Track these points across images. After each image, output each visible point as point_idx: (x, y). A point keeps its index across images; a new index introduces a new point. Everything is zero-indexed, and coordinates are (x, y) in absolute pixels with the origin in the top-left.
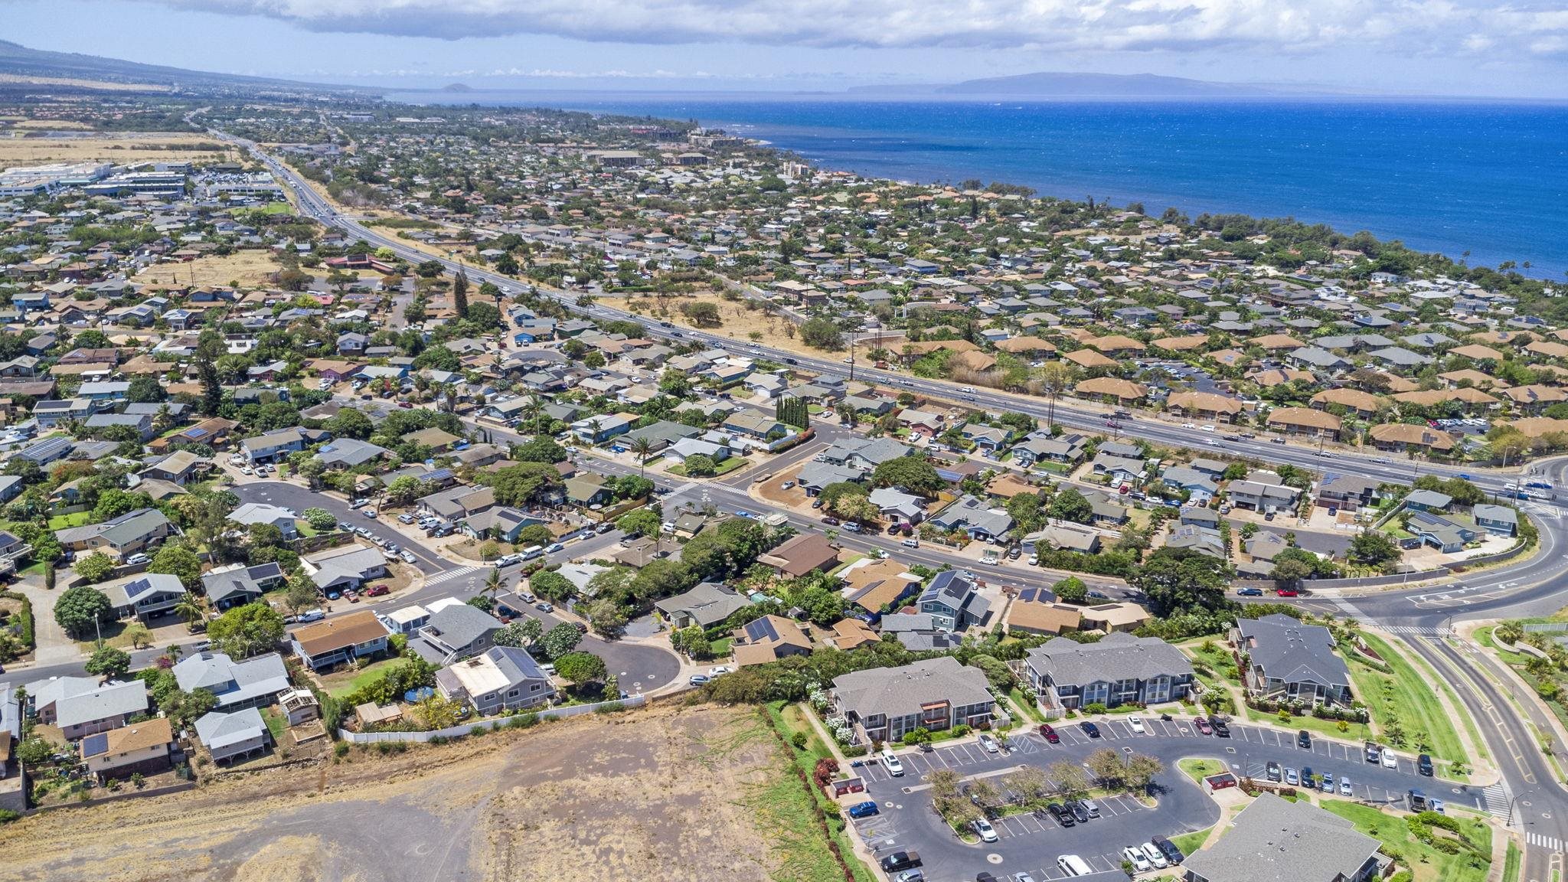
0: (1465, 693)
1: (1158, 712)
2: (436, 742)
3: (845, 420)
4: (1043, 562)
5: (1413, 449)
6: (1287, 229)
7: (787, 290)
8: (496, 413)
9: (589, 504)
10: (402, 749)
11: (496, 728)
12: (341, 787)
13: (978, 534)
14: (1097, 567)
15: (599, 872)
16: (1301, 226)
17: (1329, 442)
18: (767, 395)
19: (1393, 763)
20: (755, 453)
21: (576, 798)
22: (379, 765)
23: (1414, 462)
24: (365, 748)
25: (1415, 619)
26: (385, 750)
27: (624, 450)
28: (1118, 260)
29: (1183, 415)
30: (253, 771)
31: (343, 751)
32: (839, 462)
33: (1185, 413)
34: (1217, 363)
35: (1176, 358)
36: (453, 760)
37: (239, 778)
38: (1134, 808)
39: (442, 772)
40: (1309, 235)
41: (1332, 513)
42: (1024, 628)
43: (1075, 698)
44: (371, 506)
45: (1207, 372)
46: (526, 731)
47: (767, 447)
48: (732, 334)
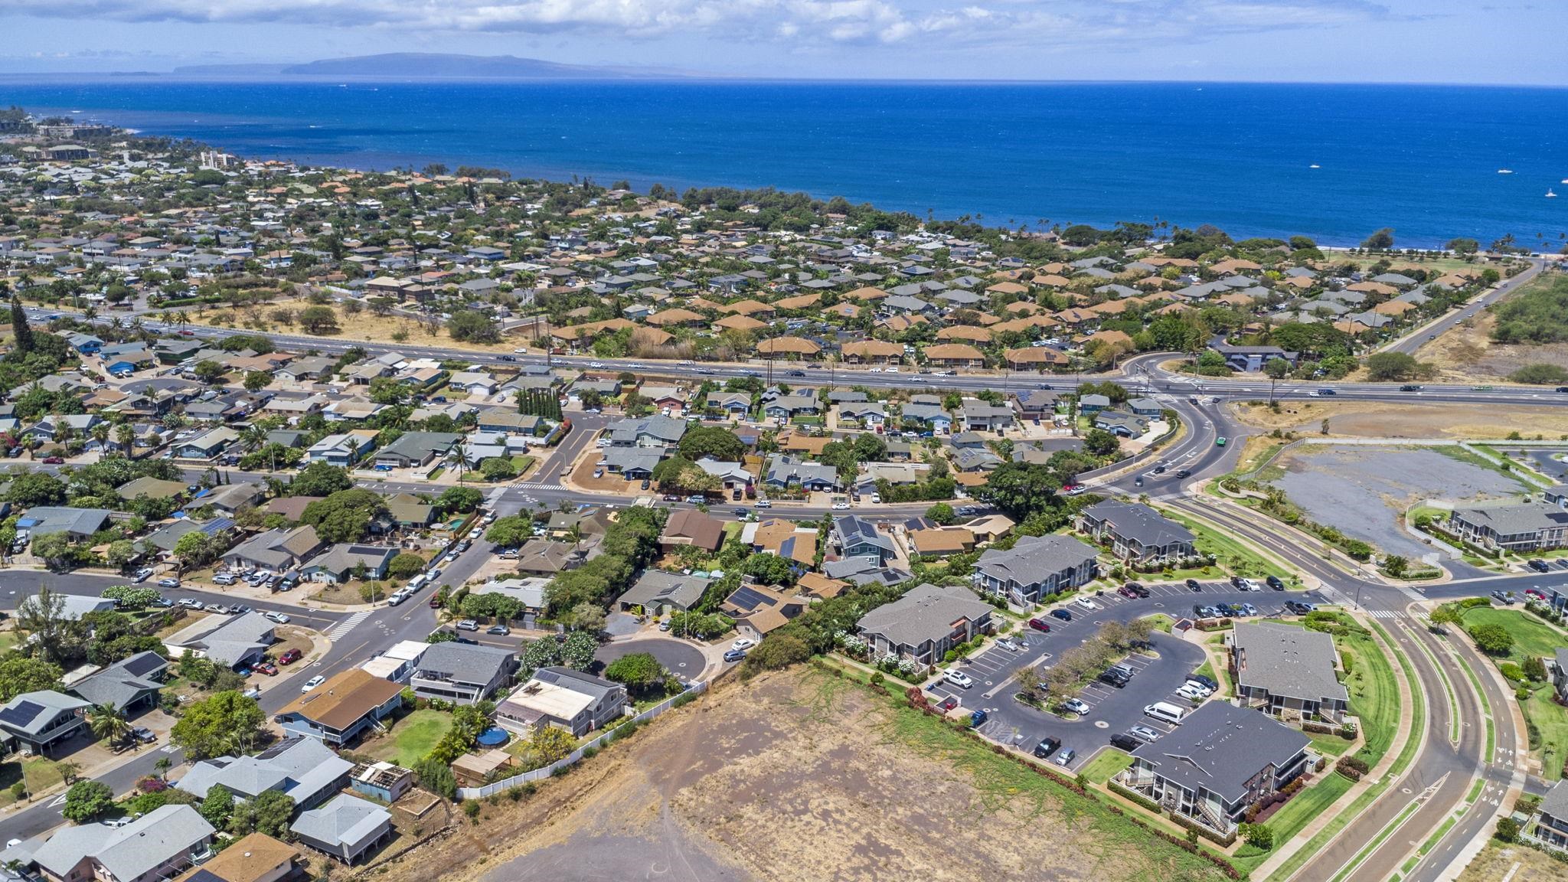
0: (1240, 530)
1: (1090, 590)
2: (558, 774)
3: (587, 406)
4: (886, 499)
5: (1040, 366)
6: (772, 198)
7: (382, 288)
8: (193, 452)
9: (427, 525)
10: (531, 790)
11: (604, 745)
12: (505, 845)
13: (813, 485)
14: (933, 494)
15: (840, 831)
16: (782, 195)
17: (981, 369)
18: (486, 392)
19: (1257, 587)
20: (532, 449)
21: (744, 781)
22: (521, 813)
23: (1045, 376)
24: (494, 801)
25: (1163, 488)
26: (516, 796)
27: (391, 468)
28: (657, 234)
29: (860, 363)
30: (394, 859)
31: (474, 811)
32: (628, 444)
33: (862, 359)
34: (840, 317)
35: (800, 316)
36: (591, 787)
37: (384, 871)
38: (1148, 661)
39: (591, 800)
40: (792, 202)
41: (1037, 423)
42: (935, 552)
43: (1037, 594)
44: (159, 574)
45: (834, 326)
46: (633, 739)
47: (542, 441)
48: (369, 338)
